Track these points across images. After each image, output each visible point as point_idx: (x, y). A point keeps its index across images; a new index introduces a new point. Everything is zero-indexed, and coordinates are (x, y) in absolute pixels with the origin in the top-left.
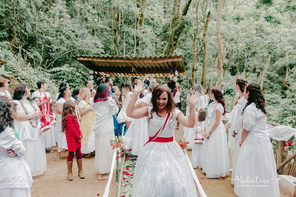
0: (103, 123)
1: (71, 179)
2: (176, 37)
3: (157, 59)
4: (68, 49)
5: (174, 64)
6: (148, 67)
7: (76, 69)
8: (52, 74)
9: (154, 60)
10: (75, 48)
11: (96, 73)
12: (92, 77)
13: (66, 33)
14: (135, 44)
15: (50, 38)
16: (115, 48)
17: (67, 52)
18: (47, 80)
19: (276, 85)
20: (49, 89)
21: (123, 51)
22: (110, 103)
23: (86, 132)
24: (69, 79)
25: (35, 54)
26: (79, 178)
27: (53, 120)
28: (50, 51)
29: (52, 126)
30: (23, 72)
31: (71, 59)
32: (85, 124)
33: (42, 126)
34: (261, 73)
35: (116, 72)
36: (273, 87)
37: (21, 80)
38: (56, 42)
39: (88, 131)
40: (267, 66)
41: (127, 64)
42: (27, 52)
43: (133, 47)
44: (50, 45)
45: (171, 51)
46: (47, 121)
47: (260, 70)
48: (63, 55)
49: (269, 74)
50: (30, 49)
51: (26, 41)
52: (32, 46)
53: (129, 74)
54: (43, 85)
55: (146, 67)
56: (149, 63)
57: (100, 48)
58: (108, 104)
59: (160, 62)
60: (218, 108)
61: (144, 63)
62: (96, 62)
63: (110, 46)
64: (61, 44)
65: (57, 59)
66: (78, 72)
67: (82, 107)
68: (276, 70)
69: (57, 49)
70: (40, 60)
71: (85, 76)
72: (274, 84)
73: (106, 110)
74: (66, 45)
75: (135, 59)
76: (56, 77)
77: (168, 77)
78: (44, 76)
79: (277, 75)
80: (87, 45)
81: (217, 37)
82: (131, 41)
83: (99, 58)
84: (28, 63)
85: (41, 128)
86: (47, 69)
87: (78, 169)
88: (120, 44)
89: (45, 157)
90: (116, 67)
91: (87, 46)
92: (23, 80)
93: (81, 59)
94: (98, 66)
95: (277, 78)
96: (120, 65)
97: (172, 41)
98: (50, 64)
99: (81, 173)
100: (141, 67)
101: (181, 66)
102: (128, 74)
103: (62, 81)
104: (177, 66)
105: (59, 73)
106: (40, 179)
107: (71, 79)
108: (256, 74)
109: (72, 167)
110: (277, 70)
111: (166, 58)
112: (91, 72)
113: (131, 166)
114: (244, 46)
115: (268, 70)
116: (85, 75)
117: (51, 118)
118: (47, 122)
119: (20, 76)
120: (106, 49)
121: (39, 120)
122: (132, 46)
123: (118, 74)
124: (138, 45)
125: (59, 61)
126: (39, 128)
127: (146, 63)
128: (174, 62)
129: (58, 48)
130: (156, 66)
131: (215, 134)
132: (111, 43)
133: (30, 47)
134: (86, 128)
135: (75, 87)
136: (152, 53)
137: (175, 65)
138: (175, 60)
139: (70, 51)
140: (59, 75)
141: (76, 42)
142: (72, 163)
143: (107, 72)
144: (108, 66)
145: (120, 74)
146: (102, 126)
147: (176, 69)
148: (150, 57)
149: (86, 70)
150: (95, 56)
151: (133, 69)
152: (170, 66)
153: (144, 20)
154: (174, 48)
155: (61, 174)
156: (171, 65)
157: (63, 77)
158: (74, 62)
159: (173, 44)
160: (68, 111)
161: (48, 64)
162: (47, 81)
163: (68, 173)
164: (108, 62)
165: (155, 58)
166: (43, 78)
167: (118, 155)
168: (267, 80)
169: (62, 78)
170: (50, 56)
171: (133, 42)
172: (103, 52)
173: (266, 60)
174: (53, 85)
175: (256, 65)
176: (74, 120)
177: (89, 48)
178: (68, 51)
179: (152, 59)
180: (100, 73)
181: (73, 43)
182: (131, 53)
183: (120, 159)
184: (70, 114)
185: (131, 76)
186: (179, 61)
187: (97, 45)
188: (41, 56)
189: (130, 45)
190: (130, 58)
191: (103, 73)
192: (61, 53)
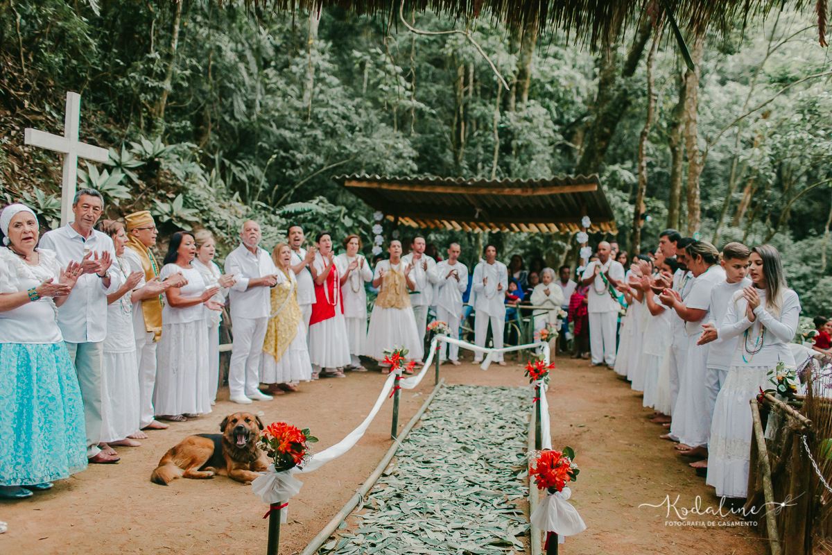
2: (607, 130)
3: (535, 187)
4: (329, 162)
5: (579, 199)
6: (516, 207)
7: (343, 210)
8: (285, 217)
9: (527, 187)
10: (345, 158)
11: (391, 218)
12: (377, 229)
13: (327, 122)
15: (287, 134)
17: (324, 169)
25: (250, 172)
28: (287, 164)
30: (221, 211)
35: (439, 219)
37: (216, 230)
41: (464, 198)
42: (233, 167)
44: (286, 151)
45: (592, 166)
48: (317, 173)
50: (240, 159)
51: (235, 139)
52: (247, 153)
53: (472, 224)
56: (517, 197)
57: (406, 159)
59: (543, 192)
62: (388, 192)
65: (301, 185)
66: (350, 216)
74: (324, 151)
75: (482, 185)
77: (571, 234)
78: (266, 221)
83: (405, 182)
84: (235, 192)
90: (439, 204)
92: (221, 228)
93: (354, 184)
96: (446, 199)
97: (596, 140)
98: (285, 195)
100: (499, 206)
101: (600, 204)
105: (302, 216)
112: (378, 216)
116: (366, 225)
119: (214, 220)
123: (446, 223)
125: (305, 188)
133: (241, 154)
137: (583, 201)
138: (581, 189)
139: (331, 164)
141: (348, 143)
144: (419, 201)
145: (451, 224)
147: (585, 212)
148: (518, 181)
150: (395, 178)
151: (479, 210)
152: (571, 203)
153: (527, 86)
156: (574, 202)
159: (599, 148)
164: (417, 192)
170: (284, 177)
172: (414, 169)
177: (379, 159)
180: (400, 219)
181: (342, 145)
190: (470, 183)
191: (407, 219)
192: (312, 170)
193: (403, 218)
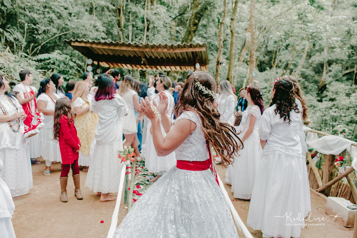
0: (109, 128)
1: (66, 200)
2: (197, 21)
3: (174, 48)
4: (59, 32)
5: (195, 54)
6: (162, 58)
7: (69, 58)
8: (38, 62)
9: (170, 48)
10: (68, 30)
11: (96, 63)
12: (90, 68)
13: (57, 10)
14: (144, 28)
15: (35, 16)
16: (118, 33)
17: (57, 35)
18: (32, 69)
19: (311, 85)
20: (35, 82)
21: (129, 36)
22: (118, 102)
23: (85, 139)
24: (61, 70)
25: (15, 36)
26: (75, 198)
27: (40, 122)
28: (36, 32)
29: (39, 130)
31: (62, 45)
32: (83, 129)
33: (25, 130)
34: (294, 70)
35: (121, 63)
36: (307, 87)
38: (44, 21)
39: (88, 138)
40: (302, 62)
41: (136, 53)
42: (5, 32)
43: (141, 32)
44: (35, 25)
45: (189, 38)
46: (33, 124)
47: (293, 66)
48: (52, 38)
49: (303, 71)
50: (9, 29)
51: (3, 18)
52: (12, 25)
53: (138, 66)
54: (29, 76)
55: (159, 58)
56: (164, 53)
57: (100, 32)
58: (115, 104)
59: (178, 51)
60: (252, 111)
61: (157, 52)
62: (96, 49)
63: (112, 29)
64: (50, 24)
65: (44, 44)
66: (72, 61)
67: (78, 106)
68: (312, 67)
69: (44, 31)
70: (23, 44)
71: (80, 67)
72: (309, 83)
73: (113, 111)
74: (56, 25)
75: (147, 46)
76: (44, 67)
78: (27, 64)
79: (312, 73)
80: (84, 26)
81: (251, 22)
82: (140, 24)
84: (7, 47)
85: (24, 133)
86: (32, 56)
87: (74, 187)
88: (124, 27)
89: (31, 170)
90: (122, 56)
91: (84, 28)
93: (77, 44)
94: (98, 54)
95: (313, 77)
96: (126, 53)
97: (192, 26)
98: (36, 49)
99: (79, 193)
100: (153, 57)
101: (203, 57)
102: (136, 66)
103: (51, 72)
104: (198, 58)
105: (48, 61)
106: (24, 200)
107: (63, 69)
108: (289, 71)
109: (66, 184)
110: (314, 67)
111: (186, 46)
112: (90, 61)
113: (143, 183)
114: (282, 35)
115: (303, 67)
116: (80, 65)
117: (38, 120)
118: (33, 126)
120: (108, 33)
121: (22, 122)
122: (141, 30)
123: (124, 65)
124: (148, 29)
125: (47, 46)
126: (22, 133)
127: (160, 52)
128: (196, 52)
129: (46, 28)
130: (173, 56)
131: (247, 144)
132: (113, 26)
133: (9, 26)
134: (85, 133)
135: (68, 80)
136: (166, 40)
137: (197, 55)
138: (197, 50)
139: (61, 33)
140: (47, 63)
141: (69, 22)
142: (67, 179)
143: (110, 62)
144: (111, 54)
145: (127, 66)
146: (108, 131)
147: (197, 61)
148: (166, 45)
149: (82, 60)
150: (94, 41)
151: (143, 59)
152: (189, 56)
154: (193, 35)
155: (52, 193)
156: (192, 56)
157: (53, 66)
158: (66, 48)
159: (193, 30)
160: (62, 112)
161: (33, 50)
162: (32, 71)
163: (61, 192)
164: (111, 49)
165: (172, 47)
166: (27, 67)
167: (127, 171)
168: (301, 79)
169: (51, 69)
170: (35, 39)
171: (141, 26)
172: (103, 37)
173: (301, 54)
174: (40, 77)
175: (288, 61)
176: (70, 123)
177: (86, 31)
178: (59, 34)
179: (168, 48)
180: (100, 63)
181: (66, 23)
182: (140, 39)
183: (130, 175)
184: (65, 115)
185: (140, 69)
186: (201, 52)
187: (97, 28)
188: (24, 38)
189: (137, 29)
190: (140, 45)
191: (104, 63)
192: (50, 36)
193: (102, 62)
